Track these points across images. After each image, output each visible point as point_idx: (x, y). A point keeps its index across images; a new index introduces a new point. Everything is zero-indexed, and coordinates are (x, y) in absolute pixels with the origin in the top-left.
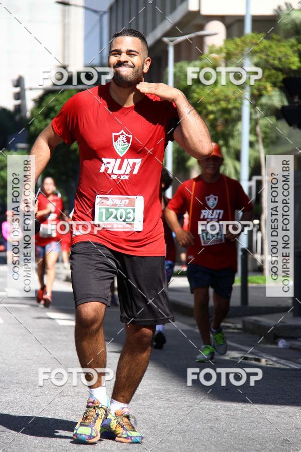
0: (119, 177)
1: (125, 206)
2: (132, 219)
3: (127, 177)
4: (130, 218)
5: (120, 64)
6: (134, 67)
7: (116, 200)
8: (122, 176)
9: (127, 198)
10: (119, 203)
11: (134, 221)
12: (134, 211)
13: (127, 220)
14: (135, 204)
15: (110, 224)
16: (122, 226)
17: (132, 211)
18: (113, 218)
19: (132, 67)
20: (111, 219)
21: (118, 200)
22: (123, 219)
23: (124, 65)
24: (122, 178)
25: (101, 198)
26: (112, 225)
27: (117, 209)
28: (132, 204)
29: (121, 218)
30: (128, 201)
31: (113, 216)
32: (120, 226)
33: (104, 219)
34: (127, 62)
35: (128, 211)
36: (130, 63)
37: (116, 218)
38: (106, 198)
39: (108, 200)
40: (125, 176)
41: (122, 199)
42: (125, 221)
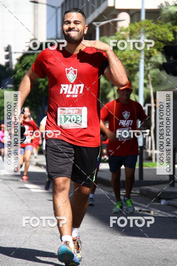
0: (71, 96)
1: (76, 113)
2: (80, 121)
3: (76, 96)
4: (79, 121)
5: (70, 29)
6: (78, 31)
7: (70, 110)
8: (73, 95)
9: (77, 109)
10: (72, 112)
11: (81, 122)
12: (81, 116)
13: (77, 122)
14: (81, 112)
15: (67, 125)
16: (74, 126)
17: (80, 117)
18: (69, 121)
19: (77, 31)
20: (67, 122)
21: (71, 110)
22: (75, 121)
23: (73, 30)
24: (73, 96)
25: (61, 109)
26: (68, 125)
27: (70, 116)
28: (80, 112)
29: (73, 121)
30: (77, 110)
31: (69, 120)
32: (73, 126)
33: (63, 122)
34: (74, 28)
35: (78, 116)
36: (76, 29)
37: (70, 121)
38: (64, 109)
39: (65, 110)
40: (75, 95)
41: (74, 110)
42: (76, 122)
